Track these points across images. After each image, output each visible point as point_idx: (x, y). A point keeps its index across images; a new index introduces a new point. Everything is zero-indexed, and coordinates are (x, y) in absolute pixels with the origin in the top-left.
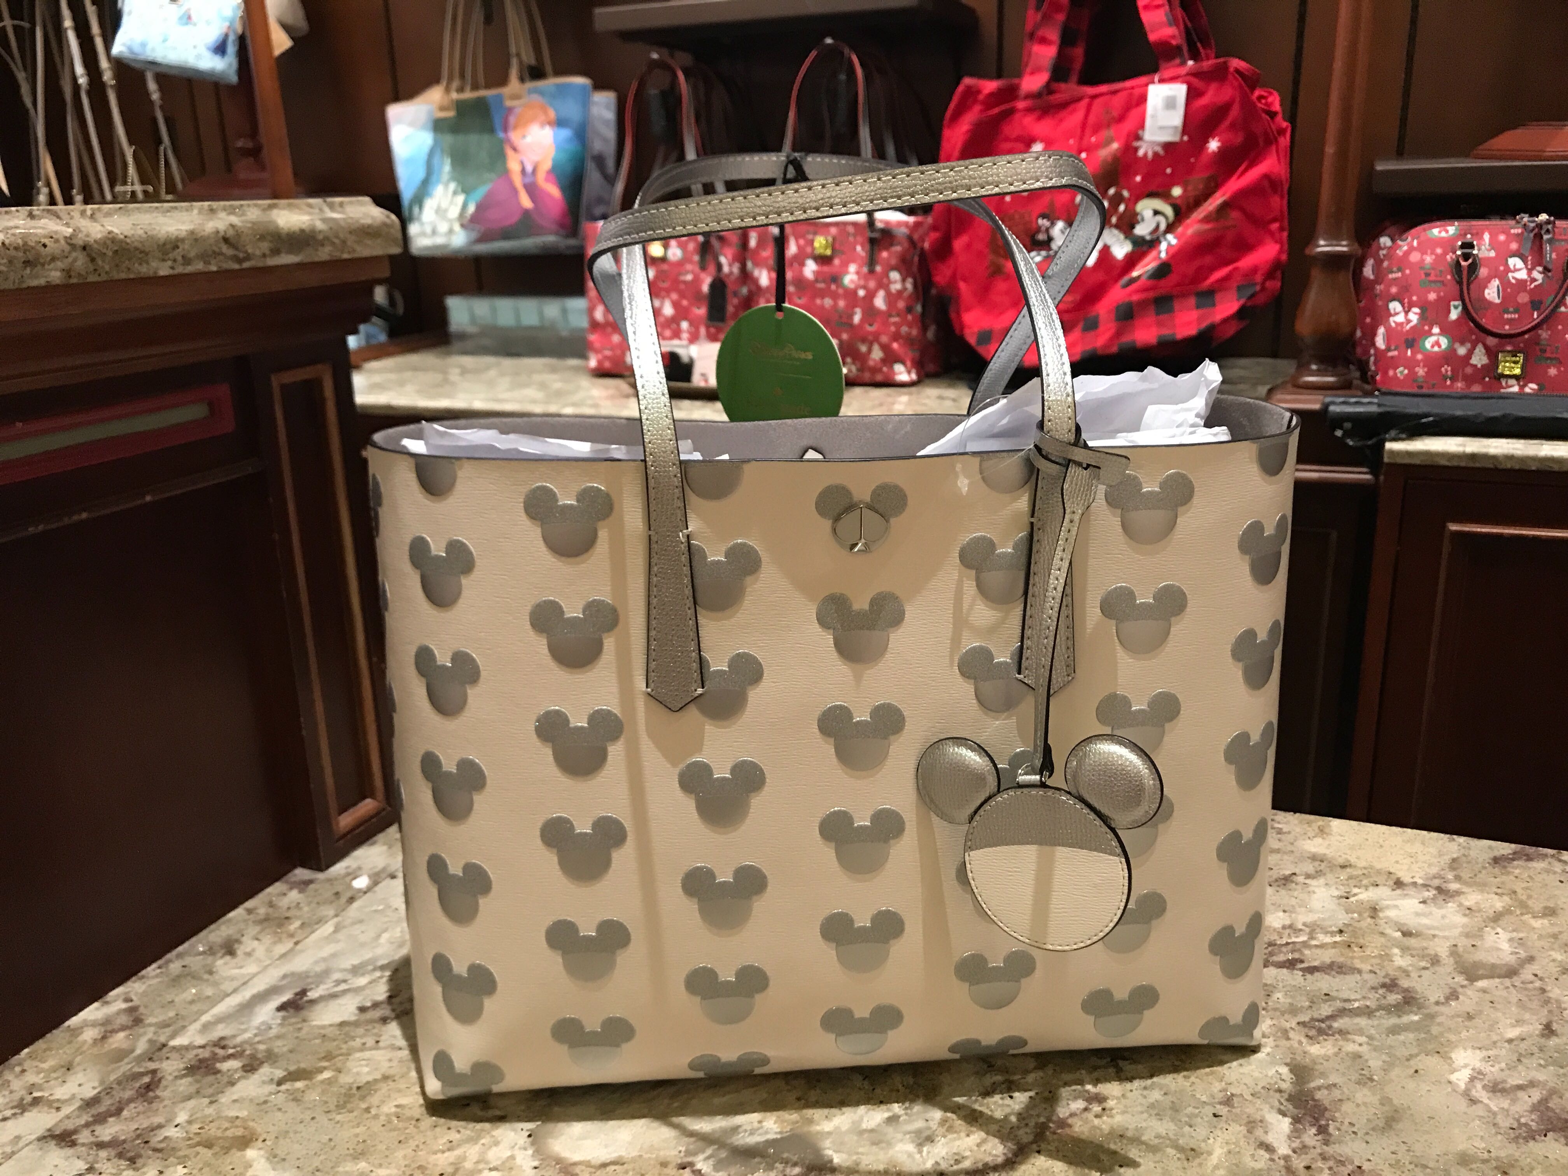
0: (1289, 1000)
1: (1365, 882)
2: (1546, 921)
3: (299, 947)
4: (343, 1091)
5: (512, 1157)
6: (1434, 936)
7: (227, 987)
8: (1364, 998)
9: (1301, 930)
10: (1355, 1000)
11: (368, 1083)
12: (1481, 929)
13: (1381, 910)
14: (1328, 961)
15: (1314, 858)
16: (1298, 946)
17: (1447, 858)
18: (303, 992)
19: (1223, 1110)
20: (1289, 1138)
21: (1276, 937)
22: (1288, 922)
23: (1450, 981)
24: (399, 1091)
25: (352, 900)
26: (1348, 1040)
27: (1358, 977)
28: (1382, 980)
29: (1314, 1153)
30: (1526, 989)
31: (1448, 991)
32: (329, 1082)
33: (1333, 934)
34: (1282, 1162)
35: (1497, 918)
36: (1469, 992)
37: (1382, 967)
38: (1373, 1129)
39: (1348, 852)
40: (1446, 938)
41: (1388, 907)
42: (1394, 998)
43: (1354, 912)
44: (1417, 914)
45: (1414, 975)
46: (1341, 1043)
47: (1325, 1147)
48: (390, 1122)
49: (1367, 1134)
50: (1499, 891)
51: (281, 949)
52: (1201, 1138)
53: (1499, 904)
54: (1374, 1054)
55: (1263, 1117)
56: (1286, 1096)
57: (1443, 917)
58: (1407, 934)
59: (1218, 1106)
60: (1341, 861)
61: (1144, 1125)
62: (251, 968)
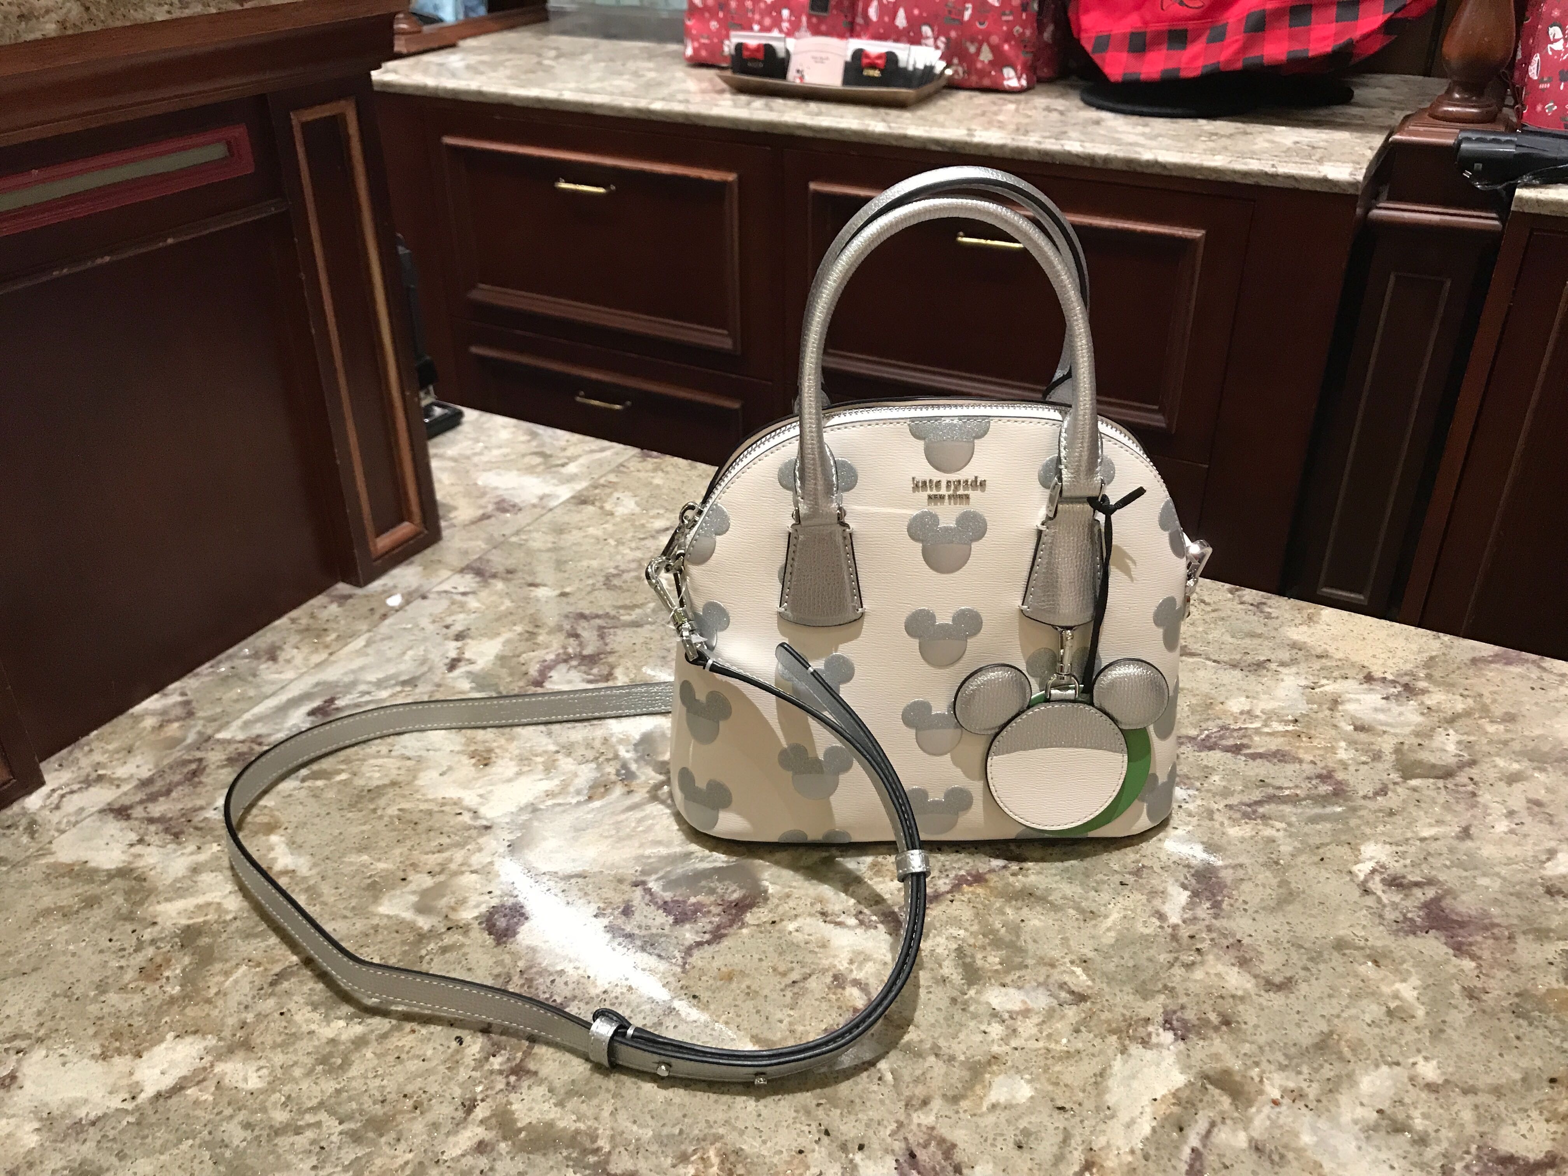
0: (1224, 783)
1: (1336, 674)
2: (1502, 727)
3: (333, 658)
4: (356, 792)
5: (491, 863)
6: (1384, 732)
7: (267, 689)
8: (1297, 787)
9: (1257, 716)
10: (1287, 788)
11: (378, 787)
12: (1433, 730)
13: (1342, 703)
14: (1273, 748)
15: (1295, 646)
16: (1249, 732)
17: (1426, 655)
18: (332, 700)
19: (1130, 879)
20: (1184, 909)
21: (1232, 722)
22: (1247, 708)
23: (1386, 777)
24: (404, 796)
25: (384, 616)
26: (1267, 825)
27: (1297, 766)
28: (1319, 771)
29: (1202, 925)
30: (1458, 792)
31: (1379, 786)
32: (345, 783)
33: (1287, 722)
34: (1170, 930)
35: (1452, 720)
36: (1399, 790)
37: (1323, 758)
38: (1264, 909)
39: (1330, 642)
40: (1396, 735)
41: (1349, 701)
42: (1325, 789)
43: (1313, 703)
44: (1376, 710)
45: (1352, 769)
46: (1260, 827)
47: (1214, 921)
48: (392, 823)
49: (1257, 912)
50: (1466, 693)
51: (316, 658)
52: (1103, 902)
53: (1460, 706)
54: (1289, 840)
55: (1165, 888)
56: (1192, 871)
57: (1401, 714)
58: (1360, 728)
59: (1127, 876)
60: (1319, 651)
61: (1054, 886)
62: (289, 675)
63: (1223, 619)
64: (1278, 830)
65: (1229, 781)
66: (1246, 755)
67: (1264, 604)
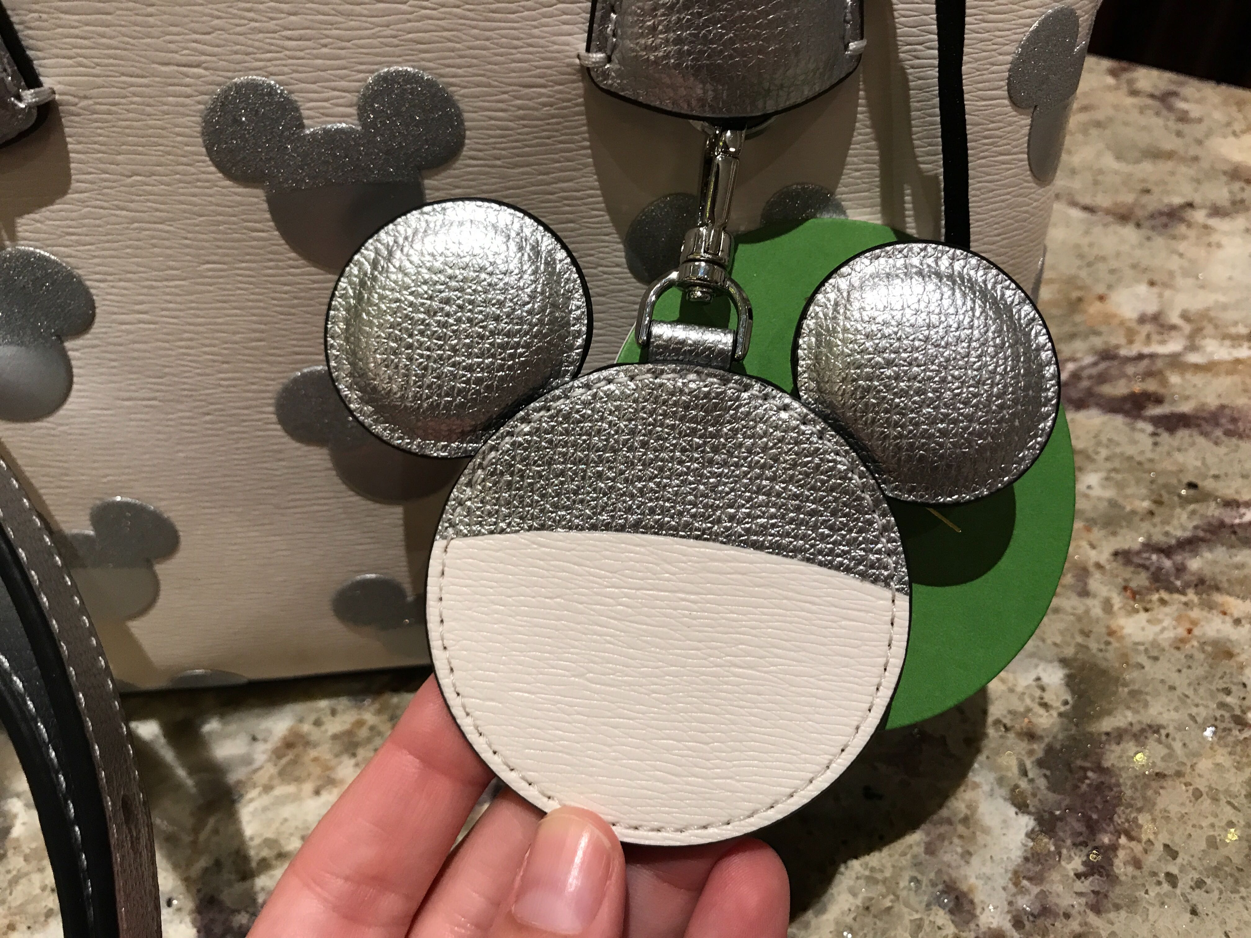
63: (1098, 124)
64: (1237, 622)
65: (1120, 486)
66: (1157, 421)
67: (1175, 94)
